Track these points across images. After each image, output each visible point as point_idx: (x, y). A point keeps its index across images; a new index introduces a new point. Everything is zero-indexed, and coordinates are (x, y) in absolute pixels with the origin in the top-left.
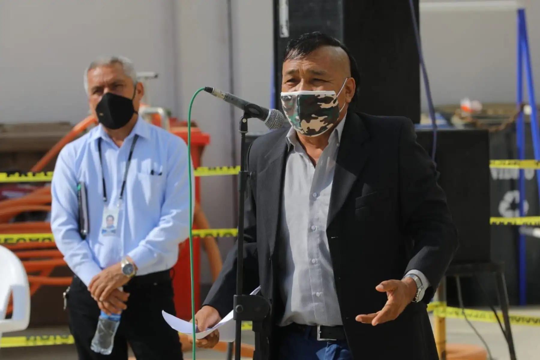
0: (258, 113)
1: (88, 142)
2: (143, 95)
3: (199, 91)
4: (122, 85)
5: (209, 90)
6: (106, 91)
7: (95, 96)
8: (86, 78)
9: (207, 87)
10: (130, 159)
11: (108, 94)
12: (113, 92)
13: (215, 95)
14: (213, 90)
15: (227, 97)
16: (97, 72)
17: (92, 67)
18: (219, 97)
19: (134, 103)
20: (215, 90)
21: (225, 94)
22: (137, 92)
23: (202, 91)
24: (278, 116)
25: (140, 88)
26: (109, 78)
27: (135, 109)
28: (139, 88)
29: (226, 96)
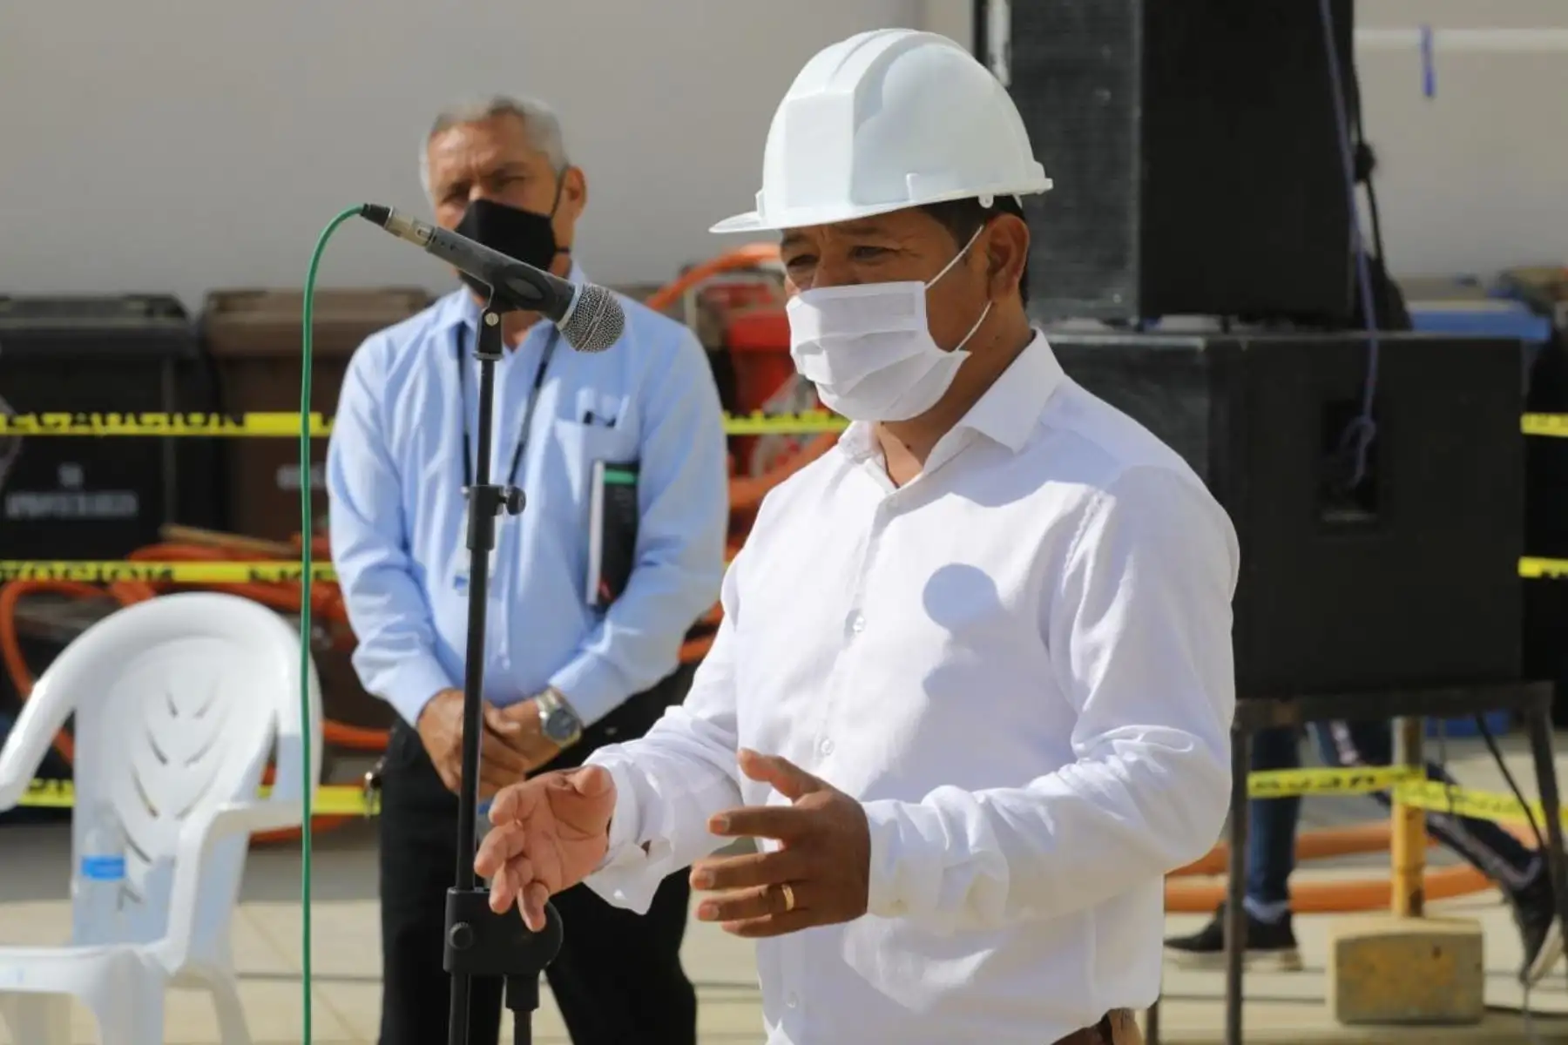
0: (539, 296)
1: (429, 334)
2: (583, 201)
3: (339, 220)
4: (521, 179)
5: (376, 214)
6: (475, 194)
7: (448, 210)
8: (424, 158)
9: (369, 203)
10: (539, 382)
11: (480, 202)
12: (495, 199)
13: (397, 233)
14: (390, 215)
15: (435, 238)
16: (453, 139)
17: (441, 126)
18: (410, 238)
19: (556, 224)
20: (395, 215)
21: (429, 231)
22: (565, 194)
23: (349, 219)
24: (602, 308)
25: (575, 183)
26: (483, 157)
27: (560, 243)
28: (571, 181)
29: (431, 235)
